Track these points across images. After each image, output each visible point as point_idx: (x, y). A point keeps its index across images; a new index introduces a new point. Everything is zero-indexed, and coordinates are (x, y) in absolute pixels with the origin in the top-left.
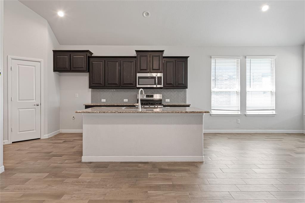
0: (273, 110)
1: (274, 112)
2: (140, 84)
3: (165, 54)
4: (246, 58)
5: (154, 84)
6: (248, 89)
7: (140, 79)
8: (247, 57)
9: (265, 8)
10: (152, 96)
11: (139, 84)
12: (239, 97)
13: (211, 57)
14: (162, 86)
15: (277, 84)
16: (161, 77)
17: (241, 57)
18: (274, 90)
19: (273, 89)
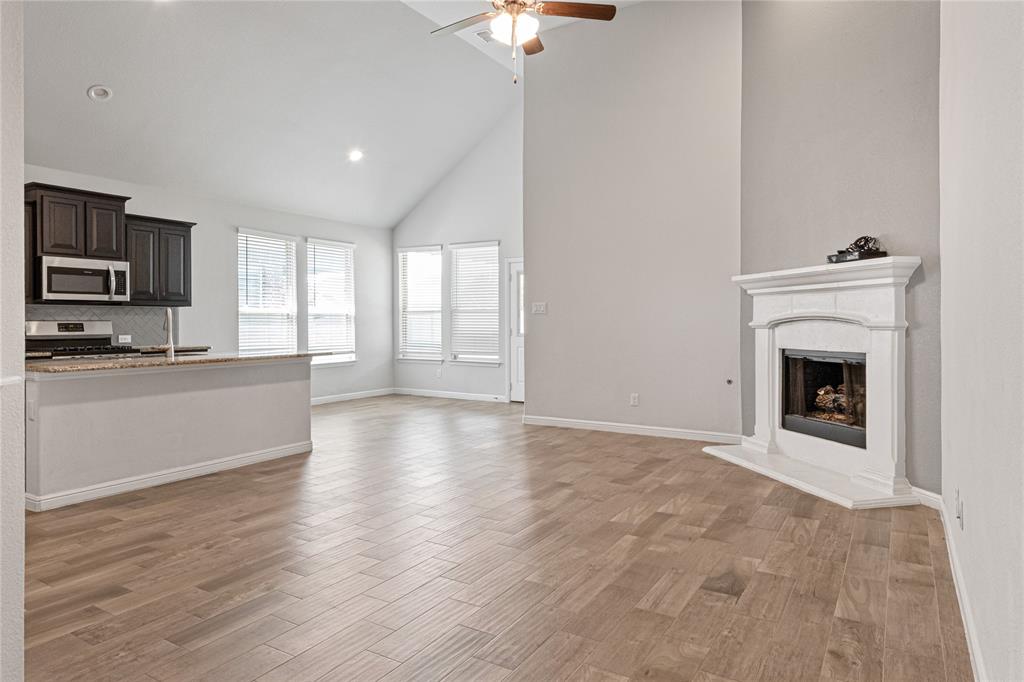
0: (352, 352)
1: (353, 357)
2: (53, 289)
3: (130, 208)
4: (306, 241)
5: (101, 290)
6: (311, 310)
7: (53, 275)
8: (309, 239)
9: (356, 155)
10: (80, 327)
11: (50, 290)
12: (295, 327)
13: (237, 231)
14: (127, 298)
15: (358, 302)
16: (124, 272)
17: (299, 239)
18: (352, 313)
19: (351, 310)
